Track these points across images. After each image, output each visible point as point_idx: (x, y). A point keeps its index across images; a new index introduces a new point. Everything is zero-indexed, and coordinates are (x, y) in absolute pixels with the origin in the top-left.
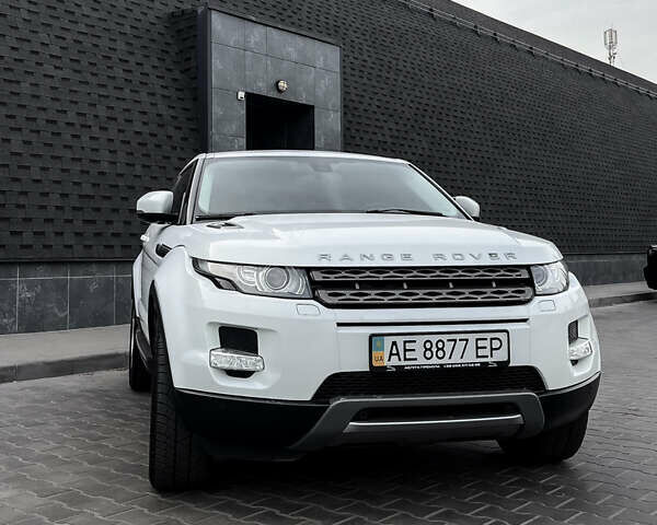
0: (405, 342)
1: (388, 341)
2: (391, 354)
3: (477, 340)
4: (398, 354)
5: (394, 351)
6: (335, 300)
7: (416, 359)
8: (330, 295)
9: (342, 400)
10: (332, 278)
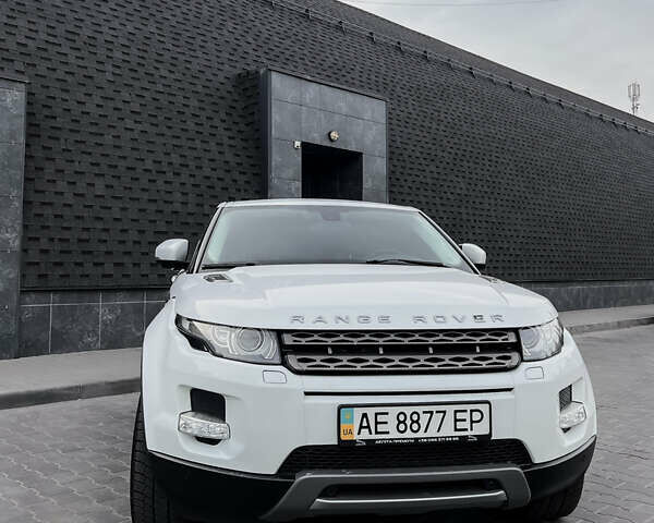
0: (376, 414)
1: (358, 413)
2: (361, 427)
3: (456, 412)
4: (368, 427)
5: (365, 424)
6: (304, 366)
7: (388, 433)
8: (299, 360)
9: (308, 476)
10: (303, 341)
